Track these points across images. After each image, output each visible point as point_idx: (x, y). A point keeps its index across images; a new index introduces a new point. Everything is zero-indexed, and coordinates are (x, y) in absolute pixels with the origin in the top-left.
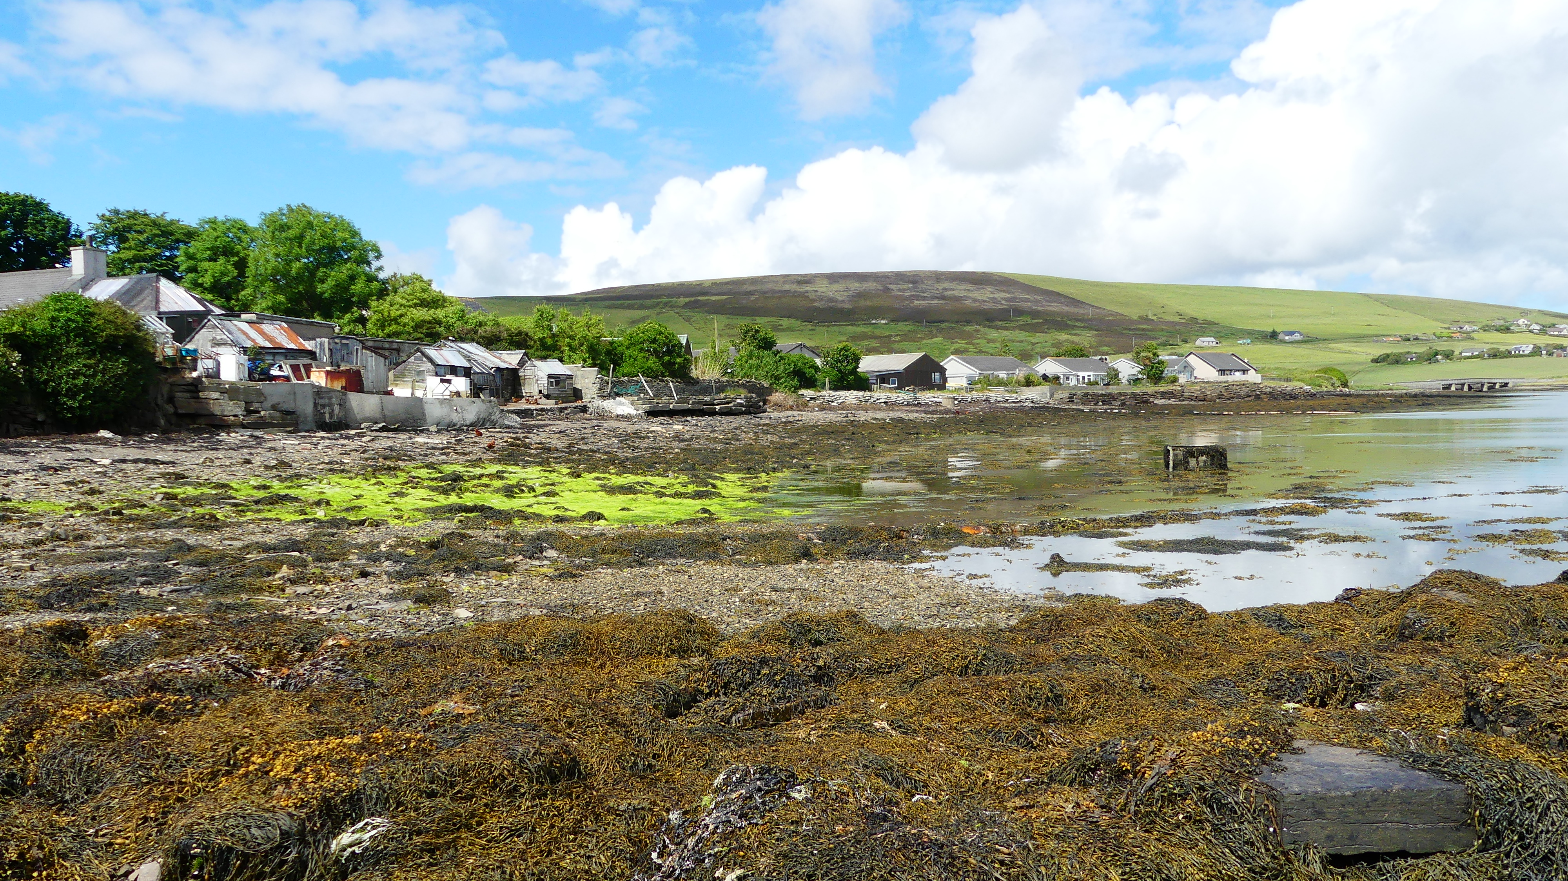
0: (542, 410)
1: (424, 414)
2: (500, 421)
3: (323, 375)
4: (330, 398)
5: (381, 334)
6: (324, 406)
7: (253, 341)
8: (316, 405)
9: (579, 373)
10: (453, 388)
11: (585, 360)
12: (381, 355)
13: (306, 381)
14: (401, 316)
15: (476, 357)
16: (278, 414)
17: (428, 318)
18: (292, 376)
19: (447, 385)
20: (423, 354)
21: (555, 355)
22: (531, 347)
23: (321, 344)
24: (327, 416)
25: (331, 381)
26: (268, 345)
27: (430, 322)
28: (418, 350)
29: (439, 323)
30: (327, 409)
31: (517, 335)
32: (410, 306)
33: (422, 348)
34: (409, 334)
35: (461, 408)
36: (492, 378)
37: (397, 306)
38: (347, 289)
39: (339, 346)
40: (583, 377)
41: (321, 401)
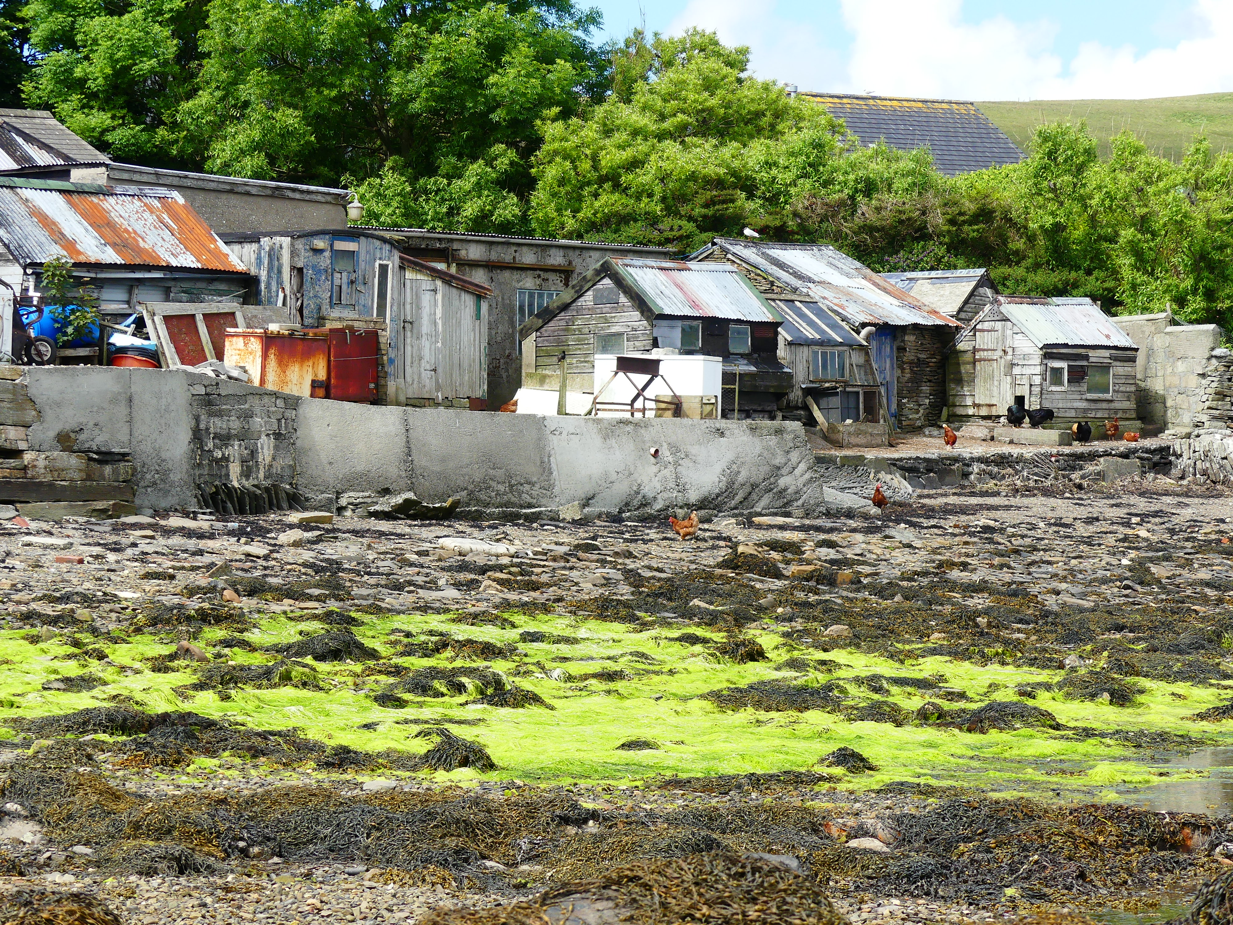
0: (1002, 460)
1: (546, 469)
2: (809, 495)
3: (256, 346)
4: (247, 416)
5: (570, 224)
6: (224, 439)
7: (70, 245)
8: (198, 436)
9: (1159, 342)
10: (658, 389)
11: (1181, 301)
12: (465, 286)
13: (206, 370)
14: (634, 164)
15: (816, 292)
16: (73, 461)
17: (712, 170)
18: (169, 351)
19: (641, 379)
20: (619, 282)
21: (1092, 283)
22: (1018, 257)
23: (274, 255)
24: (235, 469)
25: (282, 364)
26: (110, 256)
27: (719, 183)
28: (606, 271)
29: (750, 189)
30: (235, 450)
31: (975, 218)
32: (661, 136)
33: (618, 263)
34: (653, 221)
35: (675, 449)
36: (857, 358)
37: (621, 137)
38: (478, 83)
39: (325, 260)
40: (1174, 356)
41: (217, 425)
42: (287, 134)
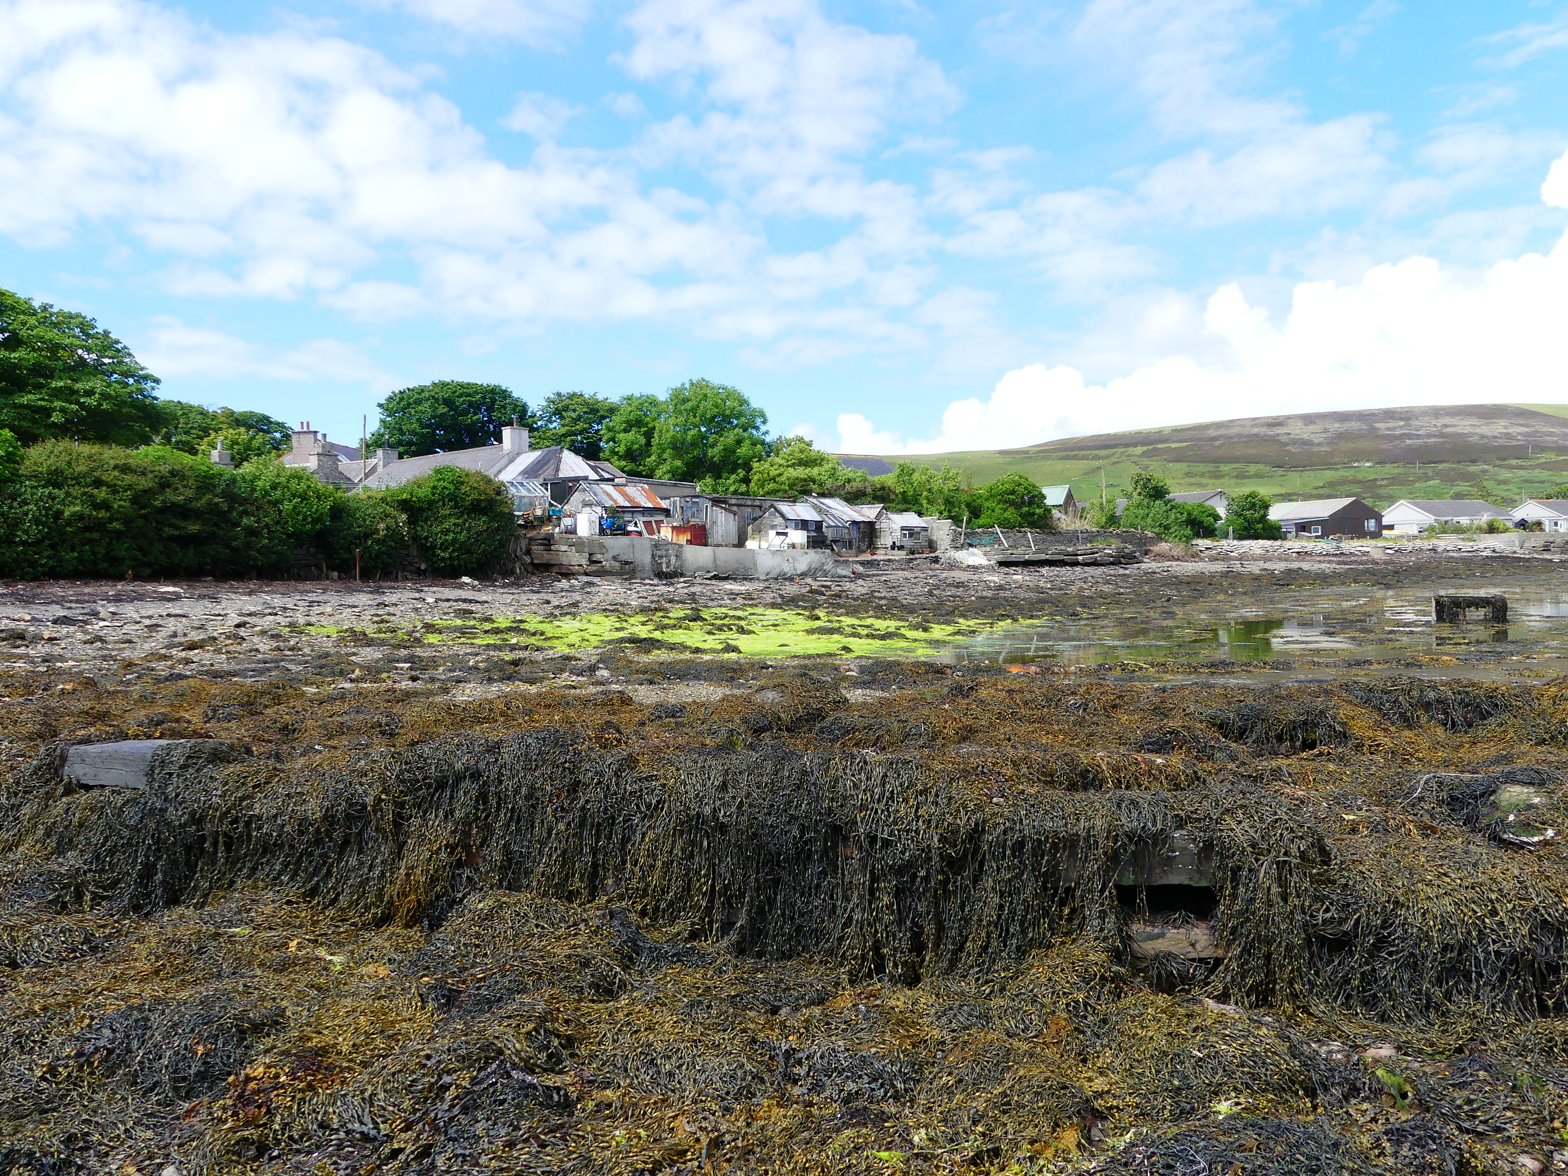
0: (889, 560)
1: (755, 564)
2: (833, 571)
3: (670, 530)
4: (667, 550)
5: (761, 493)
6: (661, 557)
7: (615, 501)
8: (653, 556)
9: (935, 525)
10: (788, 540)
11: (941, 513)
12: (731, 511)
13: (655, 537)
14: (780, 475)
15: (834, 512)
16: (617, 564)
17: (803, 476)
18: (644, 532)
19: (783, 537)
20: (776, 509)
21: (915, 508)
22: (893, 501)
23: (674, 503)
24: (664, 566)
25: (677, 535)
26: (627, 504)
27: (805, 480)
28: (772, 506)
29: (814, 481)
30: (664, 560)
31: (880, 489)
32: (788, 466)
33: (776, 504)
34: (785, 491)
35: (793, 558)
36: (846, 531)
37: (776, 467)
38: (734, 452)
39: (690, 504)
40: (939, 529)
41: (659, 553)
42: (677, 468)
